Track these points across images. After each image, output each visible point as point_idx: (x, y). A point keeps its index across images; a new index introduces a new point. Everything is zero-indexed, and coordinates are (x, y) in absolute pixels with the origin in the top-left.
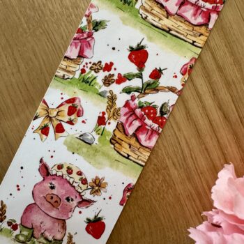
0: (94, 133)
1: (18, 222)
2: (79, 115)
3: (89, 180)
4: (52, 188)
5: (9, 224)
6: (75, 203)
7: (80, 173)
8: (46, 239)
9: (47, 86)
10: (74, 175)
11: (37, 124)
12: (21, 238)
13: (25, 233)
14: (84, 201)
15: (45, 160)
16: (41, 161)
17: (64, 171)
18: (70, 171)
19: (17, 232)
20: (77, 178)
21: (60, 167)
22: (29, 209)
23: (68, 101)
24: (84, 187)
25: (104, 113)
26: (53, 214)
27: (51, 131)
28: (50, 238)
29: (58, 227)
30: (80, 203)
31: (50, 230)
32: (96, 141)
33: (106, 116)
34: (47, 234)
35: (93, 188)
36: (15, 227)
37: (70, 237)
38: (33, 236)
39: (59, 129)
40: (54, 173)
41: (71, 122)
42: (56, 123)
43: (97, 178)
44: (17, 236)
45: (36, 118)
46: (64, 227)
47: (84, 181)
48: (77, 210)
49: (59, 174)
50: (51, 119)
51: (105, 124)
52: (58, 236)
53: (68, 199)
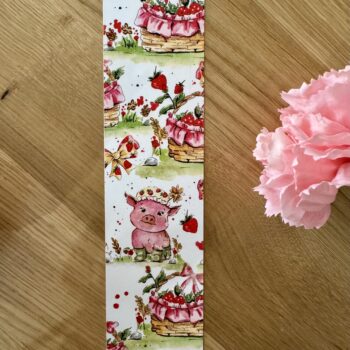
0: (155, 156)
1: (132, 248)
2: (137, 148)
3: (168, 192)
4: (144, 211)
5: (126, 252)
6: (166, 214)
7: (158, 191)
8: (158, 250)
9: (102, 137)
10: (155, 194)
11: (109, 169)
12: (140, 258)
13: (141, 253)
14: (171, 209)
15: (129, 193)
16: (126, 195)
17: (146, 194)
18: (150, 193)
19: (134, 255)
20: (158, 195)
21: (142, 193)
22: (134, 234)
23: (124, 142)
24: (166, 199)
25: (154, 137)
26: (154, 229)
27: (122, 169)
28: (161, 248)
29: (162, 237)
30: (169, 212)
31: (157, 242)
32: (159, 161)
33: (157, 139)
34: (157, 246)
35: (173, 196)
36: (131, 253)
37: (175, 241)
38: (147, 253)
39: (127, 165)
40: (139, 199)
41: (133, 156)
42: (122, 162)
43: (173, 188)
44: (135, 259)
45: (106, 165)
46: (166, 235)
47: (165, 195)
48: (170, 218)
49: (144, 198)
50: (117, 161)
51: (158, 145)
52: (166, 244)
53: (159, 214)
